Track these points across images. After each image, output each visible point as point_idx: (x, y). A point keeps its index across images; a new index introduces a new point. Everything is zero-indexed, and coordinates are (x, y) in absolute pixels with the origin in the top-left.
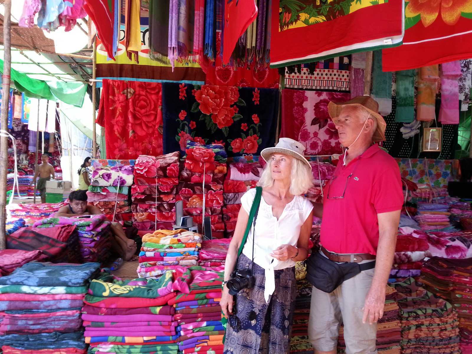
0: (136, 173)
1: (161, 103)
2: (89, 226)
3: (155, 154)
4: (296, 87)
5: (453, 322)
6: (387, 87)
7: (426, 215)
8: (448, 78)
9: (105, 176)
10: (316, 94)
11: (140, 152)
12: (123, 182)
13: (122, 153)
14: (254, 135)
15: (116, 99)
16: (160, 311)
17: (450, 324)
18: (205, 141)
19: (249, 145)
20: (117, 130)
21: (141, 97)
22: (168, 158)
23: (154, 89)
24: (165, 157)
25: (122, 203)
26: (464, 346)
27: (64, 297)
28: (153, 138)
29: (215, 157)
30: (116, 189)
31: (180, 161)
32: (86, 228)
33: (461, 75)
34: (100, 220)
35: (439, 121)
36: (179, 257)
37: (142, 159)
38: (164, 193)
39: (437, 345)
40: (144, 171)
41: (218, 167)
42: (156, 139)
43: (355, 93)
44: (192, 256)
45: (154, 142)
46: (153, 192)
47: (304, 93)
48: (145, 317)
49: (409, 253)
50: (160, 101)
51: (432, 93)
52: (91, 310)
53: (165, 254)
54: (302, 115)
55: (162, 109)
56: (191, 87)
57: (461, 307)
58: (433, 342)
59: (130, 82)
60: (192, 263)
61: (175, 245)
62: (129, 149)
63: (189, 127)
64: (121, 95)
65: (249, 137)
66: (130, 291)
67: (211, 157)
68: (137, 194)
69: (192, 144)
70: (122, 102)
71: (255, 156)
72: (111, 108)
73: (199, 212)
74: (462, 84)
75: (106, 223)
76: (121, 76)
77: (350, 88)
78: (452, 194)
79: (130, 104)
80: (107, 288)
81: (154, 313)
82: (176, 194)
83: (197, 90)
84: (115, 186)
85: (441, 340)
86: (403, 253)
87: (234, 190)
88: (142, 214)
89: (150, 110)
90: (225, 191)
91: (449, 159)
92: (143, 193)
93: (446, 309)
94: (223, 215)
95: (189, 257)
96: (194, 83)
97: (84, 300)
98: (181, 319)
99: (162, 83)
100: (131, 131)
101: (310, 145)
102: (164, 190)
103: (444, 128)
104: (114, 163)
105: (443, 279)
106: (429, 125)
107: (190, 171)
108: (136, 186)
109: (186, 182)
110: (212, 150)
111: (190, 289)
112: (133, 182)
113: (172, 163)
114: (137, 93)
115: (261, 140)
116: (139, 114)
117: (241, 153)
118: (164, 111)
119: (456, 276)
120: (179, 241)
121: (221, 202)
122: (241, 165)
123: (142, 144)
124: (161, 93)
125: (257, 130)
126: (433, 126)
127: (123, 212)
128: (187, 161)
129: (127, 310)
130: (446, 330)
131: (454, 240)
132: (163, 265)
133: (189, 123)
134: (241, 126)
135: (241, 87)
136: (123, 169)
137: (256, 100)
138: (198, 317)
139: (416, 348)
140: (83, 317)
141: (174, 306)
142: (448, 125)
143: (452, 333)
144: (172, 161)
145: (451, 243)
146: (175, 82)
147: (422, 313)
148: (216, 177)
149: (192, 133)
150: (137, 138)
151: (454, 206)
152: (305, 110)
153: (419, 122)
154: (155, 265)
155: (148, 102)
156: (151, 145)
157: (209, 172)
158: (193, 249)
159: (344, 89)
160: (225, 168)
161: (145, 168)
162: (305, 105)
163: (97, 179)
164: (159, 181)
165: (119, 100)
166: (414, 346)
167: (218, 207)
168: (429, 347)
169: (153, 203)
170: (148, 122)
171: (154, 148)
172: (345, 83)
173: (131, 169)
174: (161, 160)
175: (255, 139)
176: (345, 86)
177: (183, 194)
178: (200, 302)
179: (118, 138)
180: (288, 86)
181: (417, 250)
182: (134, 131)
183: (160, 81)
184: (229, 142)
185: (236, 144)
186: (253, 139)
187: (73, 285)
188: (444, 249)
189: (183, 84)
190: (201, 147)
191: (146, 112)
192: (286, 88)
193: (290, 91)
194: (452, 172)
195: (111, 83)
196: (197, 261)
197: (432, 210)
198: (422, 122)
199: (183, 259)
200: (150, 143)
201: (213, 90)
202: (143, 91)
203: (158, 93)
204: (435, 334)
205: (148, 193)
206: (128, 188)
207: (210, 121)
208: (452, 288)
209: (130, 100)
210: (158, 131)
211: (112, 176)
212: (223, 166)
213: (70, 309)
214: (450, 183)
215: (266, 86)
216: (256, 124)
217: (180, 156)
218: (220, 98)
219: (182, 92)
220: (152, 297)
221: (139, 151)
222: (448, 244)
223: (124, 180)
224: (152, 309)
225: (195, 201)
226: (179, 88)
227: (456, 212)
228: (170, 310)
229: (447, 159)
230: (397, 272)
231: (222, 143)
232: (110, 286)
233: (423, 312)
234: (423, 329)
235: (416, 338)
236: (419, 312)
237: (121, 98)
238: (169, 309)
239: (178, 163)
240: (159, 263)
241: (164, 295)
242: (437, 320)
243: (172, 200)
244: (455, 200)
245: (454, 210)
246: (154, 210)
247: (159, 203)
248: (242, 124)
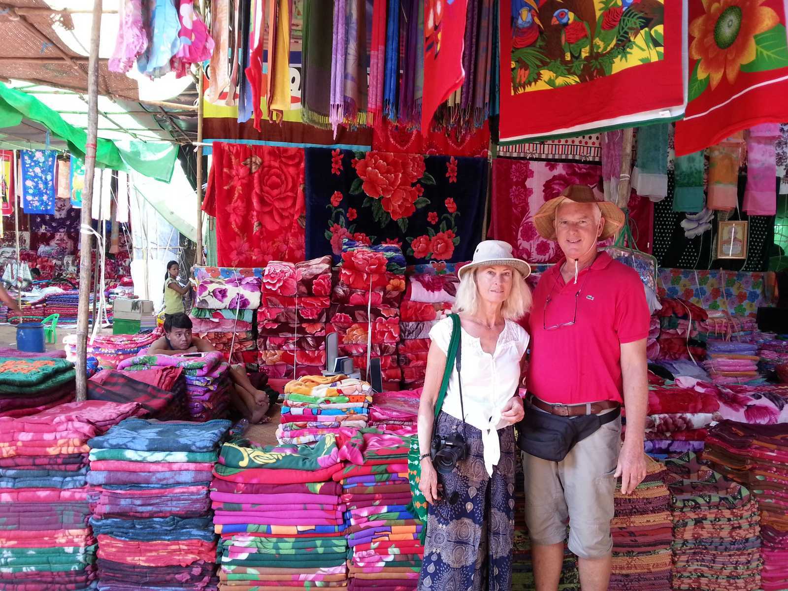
0: (265, 289)
1: (304, 179)
2: (201, 368)
3: (293, 259)
4: (515, 155)
5: (751, 515)
6: (661, 157)
7: (719, 360)
8: (759, 143)
9: (218, 293)
10: (546, 166)
11: (270, 256)
12: (245, 303)
13: (241, 258)
14: (447, 230)
15: (234, 173)
16: (322, 488)
17: (747, 519)
18: (371, 239)
19: (439, 246)
20: (235, 222)
21: (273, 170)
22: (314, 266)
23: (292, 157)
24: (310, 264)
25: (243, 336)
26: (767, 553)
27: (185, 466)
28: (289, 234)
29: (388, 266)
30: (235, 314)
31: (332, 271)
32: (198, 372)
33: (779, 137)
34: (216, 360)
35: (743, 210)
36: (341, 416)
37: (274, 267)
38: (308, 321)
39: (726, 549)
40: (278, 285)
41: (392, 281)
42: (295, 235)
43: (609, 165)
44: (359, 415)
45: (292, 241)
46: (291, 318)
47: (527, 165)
48: (300, 497)
49: (688, 416)
50: (301, 176)
51: (732, 165)
52: (224, 486)
53: (320, 412)
54: (525, 199)
55: (304, 189)
56: (349, 154)
57: (763, 494)
58: (721, 545)
59: (255, 147)
60: (359, 425)
61: (334, 399)
62: (253, 251)
63: (346, 219)
64: (242, 167)
65: (440, 234)
66: (278, 459)
67: (380, 265)
68: (265, 322)
69: (351, 244)
70: (243, 178)
71: (450, 264)
72: (226, 188)
73: (362, 351)
74: (780, 152)
75: (224, 365)
76: (241, 137)
77: (600, 157)
78: (764, 328)
79: (256, 181)
80: (245, 455)
81: (313, 492)
82: (325, 323)
83: (360, 159)
84: (232, 308)
85: (732, 543)
86: (679, 415)
87: (417, 316)
88: (273, 352)
89: (285, 191)
90: (404, 319)
91: (759, 271)
92: (276, 321)
93: (741, 496)
94: (399, 355)
95: (354, 416)
96: (355, 148)
97: (213, 471)
98: (351, 501)
99: (306, 149)
100: (256, 224)
101: (535, 247)
102: (308, 316)
103: (751, 221)
104: (229, 273)
105: (737, 452)
106: (727, 216)
107: (349, 286)
108: (264, 309)
109: (343, 304)
110: (383, 254)
111: (364, 459)
112: (260, 302)
113: (321, 274)
114: (266, 163)
115: (458, 238)
116: (270, 197)
117: (427, 258)
118: (307, 192)
119: (756, 448)
120: (340, 391)
121: (396, 336)
122: (427, 278)
123: (273, 244)
124: (303, 165)
125: (453, 223)
126: (734, 217)
127: (244, 349)
128: (343, 272)
129: (274, 487)
130: (740, 527)
131: (759, 397)
132: (317, 427)
133: (346, 211)
134: (428, 217)
135: (428, 156)
136: (244, 282)
137: (452, 176)
138: (375, 500)
139: (694, 553)
140: (212, 495)
141: (342, 482)
142: (757, 216)
143: (753, 534)
144: (321, 271)
145: (754, 402)
146: (325, 146)
147: (704, 502)
148: (388, 296)
149: (351, 227)
150: (265, 234)
151: (765, 346)
152: (529, 192)
153: (710, 212)
154: (305, 427)
155: (283, 178)
156: (287, 245)
157: (379, 287)
158: (361, 404)
159: (591, 159)
160: (403, 282)
161: (279, 281)
162: (529, 183)
163: (205, 298)
164: (300, 302)
165: (238, 175)
166: (693, 551)
167: (391, 344)
168: (714, 552)
169: (290, 335)
170: (283, 209)
171: (291, 251)
172: (593, 149)
173: (255, 282)
174: (304, 269)
175: (450, 237)
176: (592, 154)
177: (336, 322)
178: (378, 477)
179: (236, 234)
180: (502, 154)
181: (701, 411)
182: (260, 224)
183: (302, 146)
184: (409, 241)
185: (419, 245)
186: (446, 238)
187: (199, 450)
188: (742, 411)
189: (338, 150)
190: (365, 249)
191: (280, 194)
192: (499, 157)
193: (506, 162)
194: (763, 292)
195: (227, 148)
196: (367, 422)
197: (730, 351)
198: (716, 212)
199: (345, 419)
200: (286, 242)
201: (385, 159)
202: (275, 161)
203: (299, 163)
204: (725, 533)
205: (283, 320)
206: (252, 312)
207: (379, 208)
208: (750, 466)
209: (256, 175)
210: (297, 223)
211: (228, 294)
212: (400, 279)
213: (195, 483)
214: (760, 309)
215: (468, 154)
216: (451, 214)
217: (333, 263)
218: (396, 173)
219: (336, 162)
220: (310, 469)
221: (268, 254)
222: (750, 403)
223: (246, 300)
224: (310, 486)
225: (355, 334)
226: (331, 156)
227: (769, 355)
228: (336, 487)
229: (755, 271)
230: (670, 445)
231: (397, 243)
232: (249, 452)
233: (706, 501)
234: (705, 526)
235: (696, 539)
236: (700, 501)
237: (242, 172)
238: (334, 486)
239: (330, 274)
240: (311, 424)
241: (326, 466)
242: (727, 513)
243: (320, 331)
244: (767, 337)
245: (766, 352)
246: (292, 347)
247: (300, 336)
248: (430, 213)
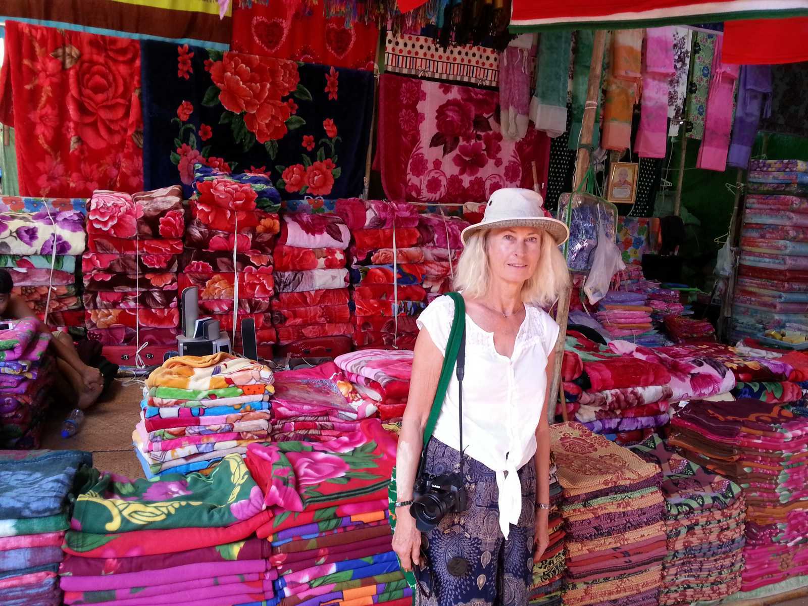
0: (92, 227)
1: (140, 82)
2: (12, 349)
3: (126, 188)
4: (405, 71)
5: (739, 514)
6: (561, 86)
7: (616, 311)
8: (654, 79)
9: (24, 234)
10: (440, 87)
11: (95, 184)
12: (63, 247)
13: (54, 185)
14: (326, 159)
15: (39, 67)
16: (242, 551)
17: (735, 518)
18: (230, 166)
19: (316, 178)
20: (43, 134)
21: (96, 68)
22: (159, 199)
23: (123, 51)
24: (153, 195)
25: (63, 291)
26: (748, 551)
27: (13, 543)
28: (121, 155)
29: (258, 201)
30: (49, 262)
31: (184, 207)
32: (7, 355)
33: (673, 74)
34: (32, 333)
35: (635, 151)
36: (233, 416)
37: (102, 198)
38: (154, 271)
39: (714, 554)
40: (110, 224)
41: (263, 221)
42: (129, 157)
43: (508, 92)
44: (258, 412)
45: (124, 164)
46: (130, 267)
47: (419, 85)
48: (208, 568)
49: (639, 390)
50: (136, 78)
51: (628, 101)
52: (83, 567)
53: (203, 411)
54: (416, 125)
55: (140, 95)
56: (202, 53)
57: (750, 487)
58: (709, 551)
59: (70, 33)
60: (259, 426)
61: (221, 392)
62: (70, 176)
63: (198, 137)
64: (51, 59)
65: (317, 163)
66: (169, 515)
67: (248, 199)
68: (94, 272)
69: (206, 172)
70: (53, 75)
71: (328, 201)
72: (28, 87)
73: (226, 308)
74: (672, 90)
75: (45, 338)
76: (48, 17)
77: (498, 82)
78: (649, 276)
79: (72, 81)
80: (115, 512)
81: (227, 558)
82: (177, 273)
83: (215, 61)
84: (45, 253)
85: (720, 547)
86: (630, 389)
87: (294, 265)
88: (106, 312)
89: (114, 97)
90: (278, 268)
91: (645, 217)
92: (109, 271)
93: (732, 493)
94: (272, 313)
95: (252, 414)
96: (208, 45)
97: (64, 546)
98: (283, 564)
99: (141, 42)
100: (73, 140)
101: (426, 183)
102: (154, 265)
103: (641, 164)
104: (37, 205)
105: (719, 440)
106: (619, 157)
107: (207, 226)
108: (91, 255)
109: (199, 249)
110: (251, 187)
111: (303, 502)
112: (86, 246)
113: (170, 209)
114: (86, 57)
115: (339, 169)
116: (92, 103)
117: (301, 193)
118: (144, 100)
119: (744, 436)
120: (229, 381)
121: (270, 289)
122: (306, 218)
123: (98, 167)
124: (138, 63)
125: (333, 150)
126: (625, 159)
127: (65, 308)
128: (200, 207)
129: (165, 558)
130: (728, 529)
131: (701, 365)
132: (199, 433)
133: (198, 129)
134: (302, 140)
135: (302, 63)
136: (60, 219)
137: (332, 92)
138: (318, 557)
139: (683, 564)
140: (63, 584)
141: (270, 539)
142: (647, 158)
143: (736, 533)
144: (169, 206)
145: (697, 370)
146: (168, 40)
147: (697, 506)
148: (258, 240)
149: (204, 149)
150: (87, 154)
151: (653, 296)
152: (420, 118)
153: (604, 151)
154: (182, 434)
155: (111, 78)
156: (118, 168)
157: (246, 229)
158: (259, 397)
159: (487, 83)
160: (277, 222)
161: (112, 218)
162: (422, 107)
163: (5, 240)
164: (142, 246)
165: (45, 70)
166: (682, 561)
167: (264, 299)
168: (701, 559)
169: (129, 290)
170: (111, 121)
171: (124, 177)
172: (490, 71)
173: (76, 218)
174: (145, 202)
175: (329, 167)
176: (489, 78)
177: (191, 272)
178: (323, 526)
179: (46, 152)
180: (390, 69)
181: (652, 384)
182: (80, 140)
183: (136, 36)
184: (280, 171)
185: (291, 176)
186: (324, 167)
187: (35, 515)
188: (688, 380)
189: (186, 46)
190: (226, 179)
191: (107, 100)
192: (387, 72)
193: (394, 77)
194: (648, 239)
195: (26, 31)
196: (268, 421)
197: (622, 302)
198: (609, 152)
199: (240, 419)
200: (117, 165)
201: (248, 63)
202: (99, 54)
203: (132, 60)
204: (713, 538)
205: (118, 269)
206: (74, 259)
207: (242, 127)
208: (737, 457)
209: (72, 72)
210: (132, 140)
211: (39, 234)
212: (273, 219)
213: (32, 568)
214: (645, 257)
215: (350, 65)
216: (330, 139)
217: (185, 193)
218: (262, 81)
219: (185, 63)
220: (220, 523)
221: (92, 181)
222: (693, 371)
223: (65, 243)
224: (222, 550)
225: (217, 287)
226: (177, 54)
227: (659, 305)
228: (262, 548)
229: (641, 216)
230: (619, 424)
231: (264, 172)
232: (121, 507)
233: (699, 503)
234: (696, 532)
235: (686, 548)
236: (694, 504)
237: (51, 66)
238: (259, 546)
239: (182, 210)
240: (191, 430)
241: (245, 517)
242: (718, 514)
243: (171, 284)
244: (653, 286)
245: (656, 302)
246: (132, 304)
247: (143, 290)
248: (305, 137)
